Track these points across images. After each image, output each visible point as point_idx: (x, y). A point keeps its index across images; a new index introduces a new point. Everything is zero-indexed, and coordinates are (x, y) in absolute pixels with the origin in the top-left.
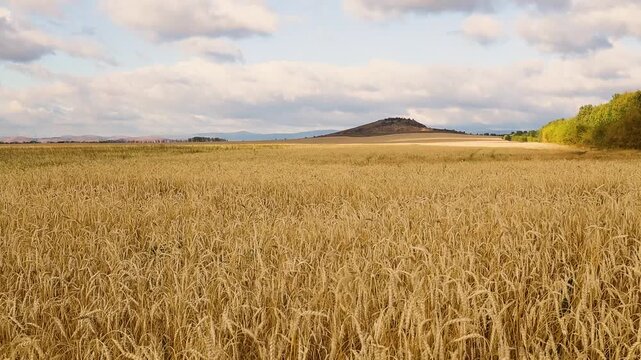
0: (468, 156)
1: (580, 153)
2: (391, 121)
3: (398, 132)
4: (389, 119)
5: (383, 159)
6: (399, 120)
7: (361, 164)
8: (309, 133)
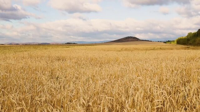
0: (153, 48)
1: (188, 48)
2: (129, 37)
3: (131, 41)
4: (128, 37)
5: (126, 50)
6: (131, 37)
7: (120, 51)
8: (103, 41)
